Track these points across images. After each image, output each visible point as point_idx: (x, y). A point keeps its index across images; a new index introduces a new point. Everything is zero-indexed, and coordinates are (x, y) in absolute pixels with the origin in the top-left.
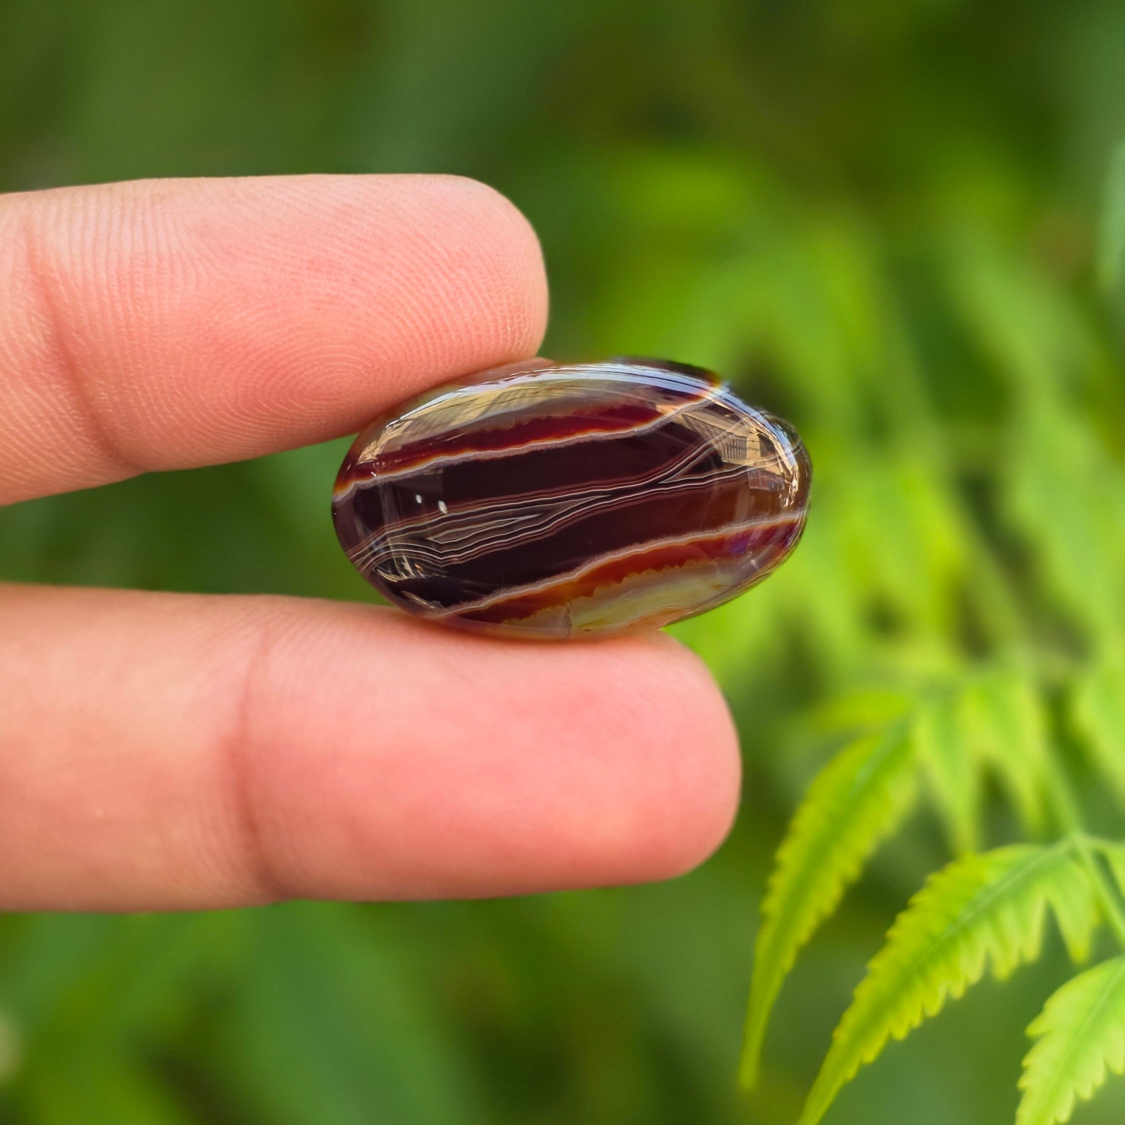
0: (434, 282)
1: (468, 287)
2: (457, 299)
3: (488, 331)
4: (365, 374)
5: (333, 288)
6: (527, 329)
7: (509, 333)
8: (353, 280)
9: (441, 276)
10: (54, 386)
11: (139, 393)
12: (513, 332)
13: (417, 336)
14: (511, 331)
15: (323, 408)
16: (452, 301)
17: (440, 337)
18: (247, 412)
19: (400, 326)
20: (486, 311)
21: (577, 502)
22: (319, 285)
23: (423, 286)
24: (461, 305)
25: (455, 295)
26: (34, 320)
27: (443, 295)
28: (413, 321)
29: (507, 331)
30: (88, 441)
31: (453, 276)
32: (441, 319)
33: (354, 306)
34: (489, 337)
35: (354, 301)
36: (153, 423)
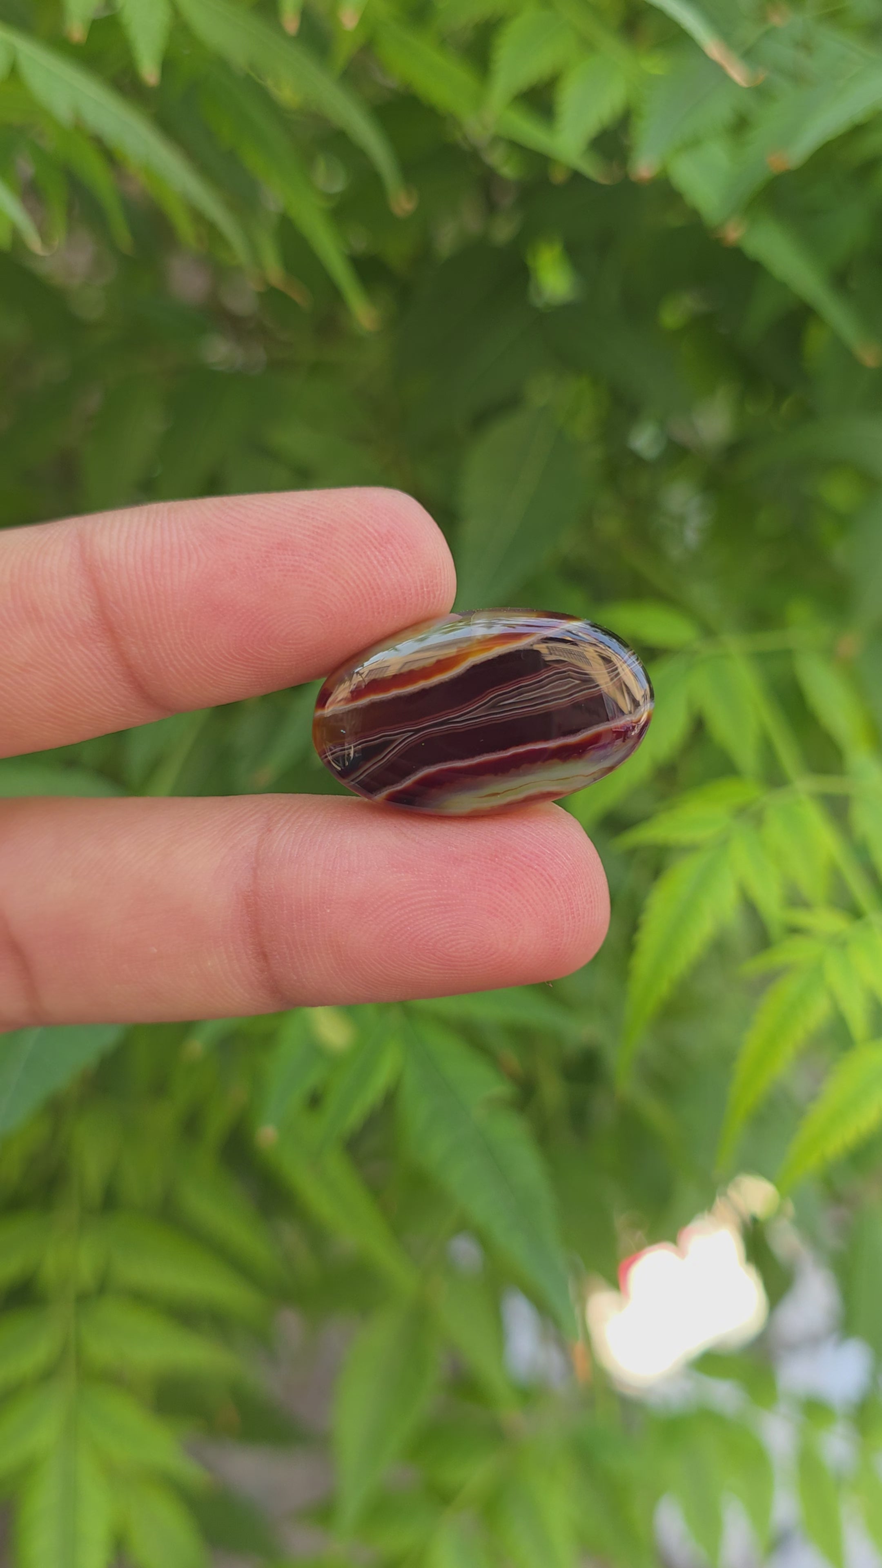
0: (369, 553)
1: (393, 557)
2: (386, 565)
3: (410, 590)
4: (321, 622)
5: (296, 561)
6: (439, 592)
7: (425, 592)
8: (310, 554)
9: (373, 549)
10: (99, 645)
11: (160, 646)
12: (429, 592)
13: (357, 592)
14: (427, 591)
15: (292, 650)
16: (382, 566)
17: (375, 594)
18: (238, 656)
19: (345, 585)
20: (407, 575)
21: (473, 715)
22: (286, 559)
23: (361, 556)
24: (389, 570)
25: (384, 563)
26: (84, 596)
27: (375, 562)
28: (354, 582)
29: (424, 591)
30: (125, 685)
31: (382, 549)
32: (375, 579)
33: (311, 572)
34: (411, 594)
35: (311, 569)
36: (171, 669)
